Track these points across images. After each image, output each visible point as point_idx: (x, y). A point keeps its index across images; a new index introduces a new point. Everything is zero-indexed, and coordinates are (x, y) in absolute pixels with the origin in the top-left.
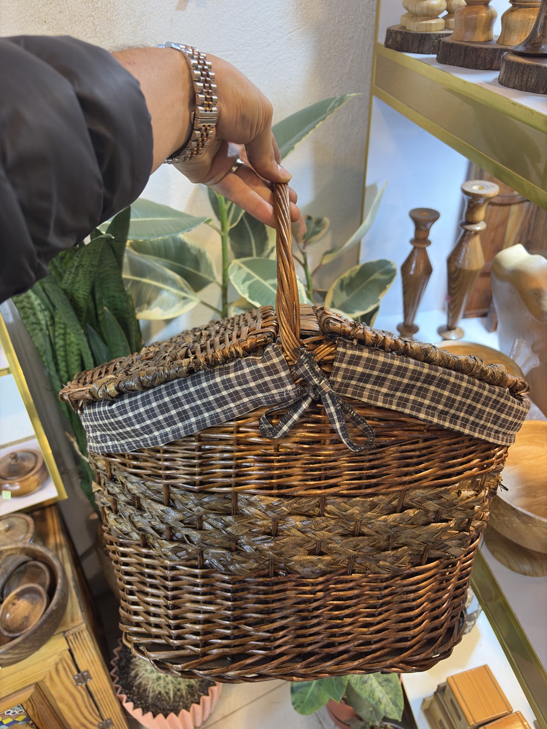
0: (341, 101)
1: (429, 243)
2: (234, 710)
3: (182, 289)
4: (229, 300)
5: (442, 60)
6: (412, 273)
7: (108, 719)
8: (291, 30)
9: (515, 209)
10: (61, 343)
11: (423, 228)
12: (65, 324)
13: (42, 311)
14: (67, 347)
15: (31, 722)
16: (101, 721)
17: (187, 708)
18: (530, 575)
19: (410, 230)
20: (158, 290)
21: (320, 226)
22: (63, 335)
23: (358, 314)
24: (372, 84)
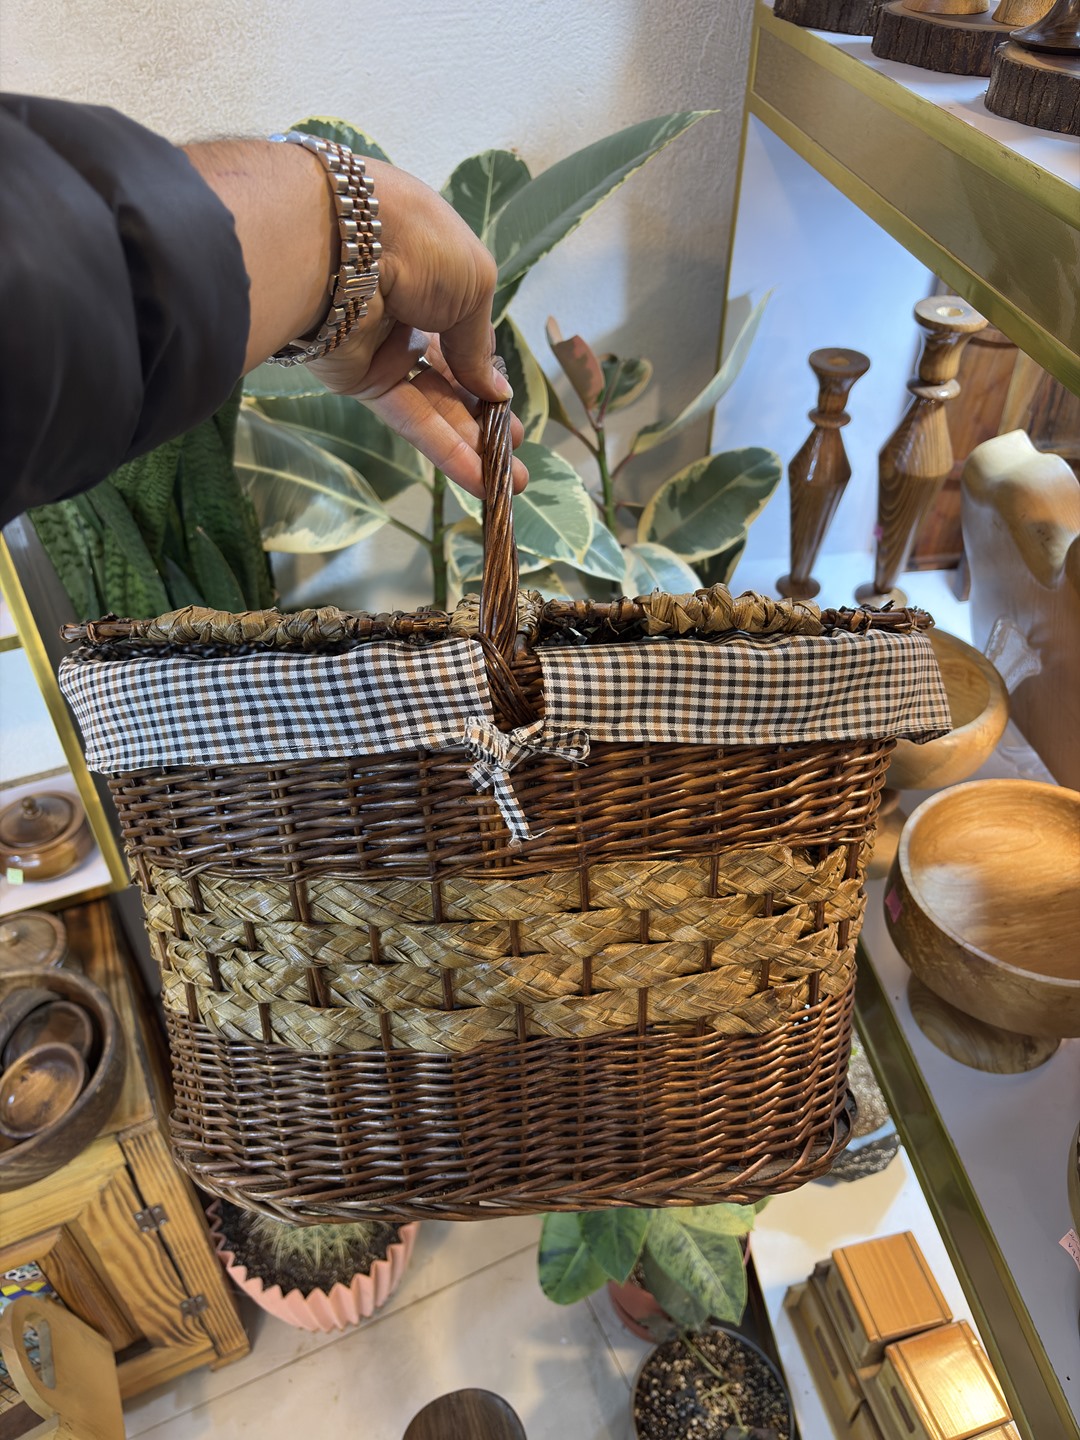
0: (680, 124)
1: (846, 419)
2: (437, 1288)
3: (354, 494)
4: (446, 520)
5: (882, 50)
6: (810, 478)
7: (198, 1295)
10: (117, 592)
11: (837, 390)
12: (122, 556)
13: (80, 529)
14: (129, 601)
15: (54, 1294)
16: (185, 1297)
17: (346, 1281)
18: (988, 1070)
19: (808, 391)
20: (309, 495)
21: (632, 378)
22: (120, 576)
23: (702, 554)
24: (748, 89)
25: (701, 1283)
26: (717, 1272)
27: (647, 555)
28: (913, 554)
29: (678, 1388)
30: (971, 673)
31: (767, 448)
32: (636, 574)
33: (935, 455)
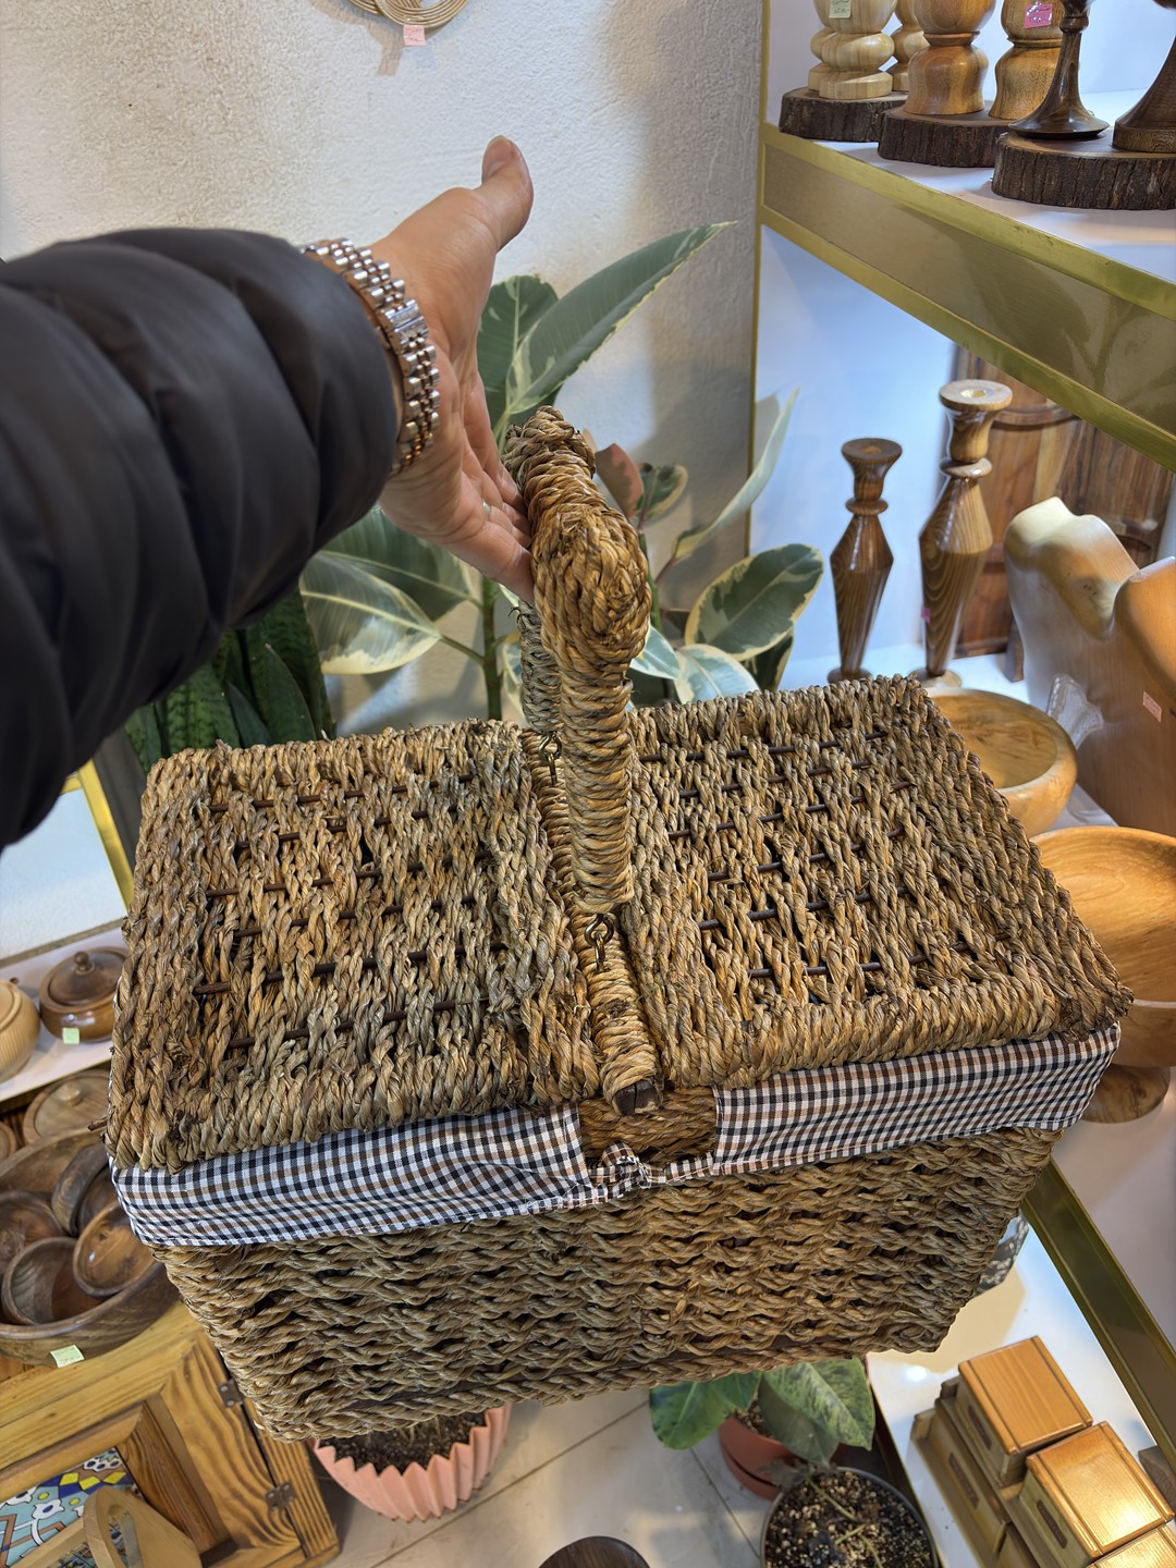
0: (700, 237)
1: (884, 506)
2: (534, 1466)
3: (404, 615)
4: (497, 635)
5: (888, 153)
6: (853, 567)
7: (285, 1484)
8: (598, 105)
9: (1049, 434)
10: (179, 721)
11: (869, 475)
14: (190, 730)
15: (134, 1487)
16: (271, 1486)
17: (444, 1453)
19: (844, 482)
20: (360, 618)
21: (667, 485)
22: (182, 704)
23: (752, 652)
24: (758, 202)
25: (826, 1408)
26: (840, 1396)
27: (698, 656)
28: (960, 641)
29: (810, 1535)
30: (1035, 733)
31: (807, 544)
32: (688, 675)
33: (974, 533)
